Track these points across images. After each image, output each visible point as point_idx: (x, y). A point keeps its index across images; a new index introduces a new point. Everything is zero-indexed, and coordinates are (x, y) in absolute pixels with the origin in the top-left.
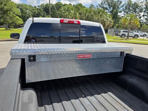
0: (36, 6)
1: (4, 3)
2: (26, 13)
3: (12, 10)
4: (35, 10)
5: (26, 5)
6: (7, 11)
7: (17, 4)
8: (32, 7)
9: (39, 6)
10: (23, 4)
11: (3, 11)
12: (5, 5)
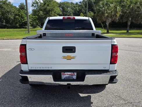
0: (77, 3)
1: (47, 4)
2: (68, 12)
3: (54, 10)
4: (77, 7)
5: (67, 3)
6: (49, 11)
7: (59, 3)
8: (74, 4)
9: (80, 2)
10: (65, 2)
11: (46, 11)
12: (48, 5)
